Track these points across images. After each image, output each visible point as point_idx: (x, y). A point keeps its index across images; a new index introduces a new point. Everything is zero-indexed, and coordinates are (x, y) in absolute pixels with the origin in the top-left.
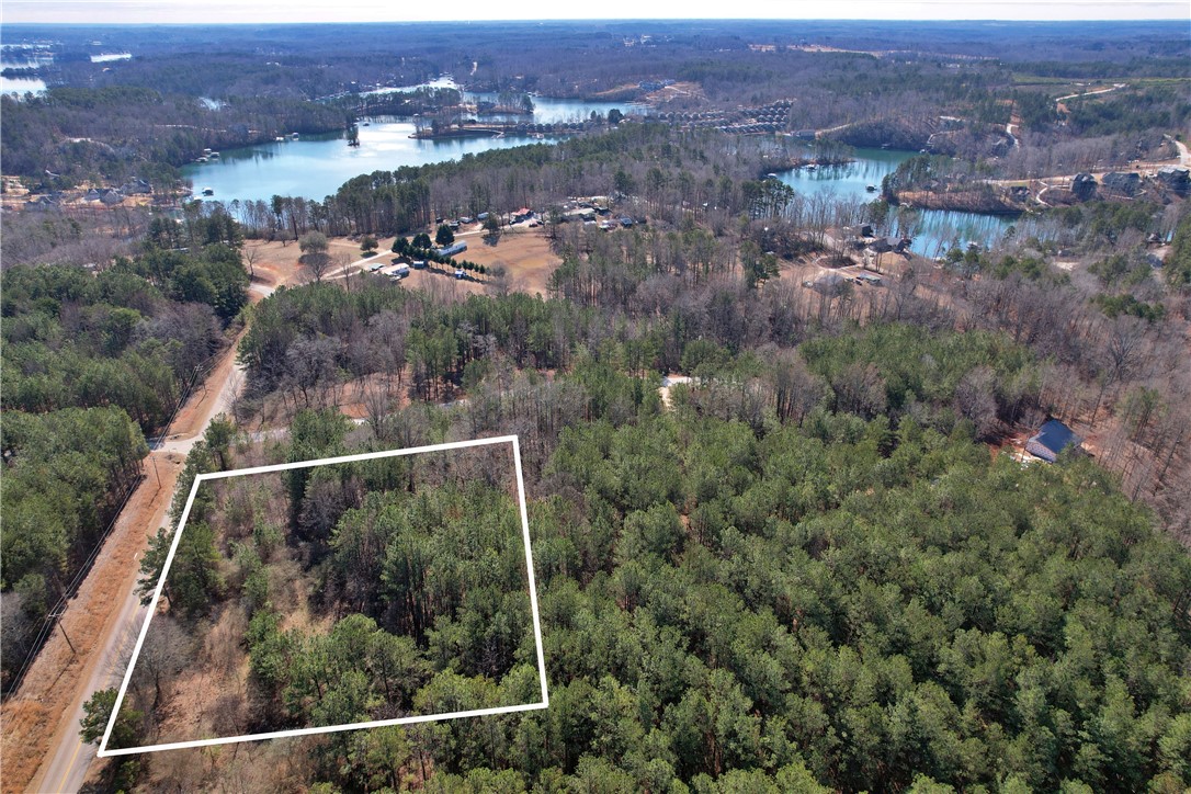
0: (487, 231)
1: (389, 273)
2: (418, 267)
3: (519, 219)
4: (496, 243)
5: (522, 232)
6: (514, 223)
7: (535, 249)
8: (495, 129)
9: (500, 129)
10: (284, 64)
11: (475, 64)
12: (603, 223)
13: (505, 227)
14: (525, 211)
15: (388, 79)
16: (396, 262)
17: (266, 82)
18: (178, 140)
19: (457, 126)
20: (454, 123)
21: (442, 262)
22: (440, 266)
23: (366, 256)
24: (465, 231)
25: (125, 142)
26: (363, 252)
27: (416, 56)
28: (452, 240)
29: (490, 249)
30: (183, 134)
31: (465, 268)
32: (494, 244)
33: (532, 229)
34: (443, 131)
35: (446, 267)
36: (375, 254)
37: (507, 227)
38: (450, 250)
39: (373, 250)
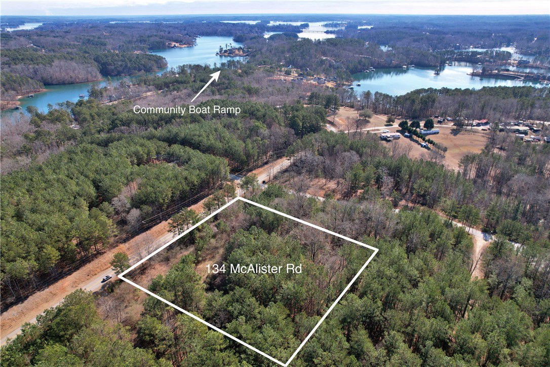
0: (455, 127)
1: (388, 136)
2: (406, 137)
3: (478, 125)
4: (457, 134)
5: (476, 132)
6: (474, 126)
7: (476, 142)
8: (519, 75)
9: (522, 76)
10: (431, 34)
11: (536, 39)
12: (531, 137)
13: (468, 127)
14: (485, 121)
15: (478, 44)
16: (398, 131)
17: (415, 41)
18: (360, 62)
19: (496, 72)
20: (496, 70)
21: (419, 137)
22: (417, 139)
23: (386, 125)
24: (445, 124)
25: (340, 60)
26: (386, 124)
27: (502, 33)
28: (433, 127)
29: (452, 136)
30: (363, 60)
31: (429, 143)
32: (455, 134)
33: (483, 131)
34: (487, 73)
35: (420, 140)
36: (392, 125)
37: (469, 128)
38: (428, 132)
39: (391, 123)
